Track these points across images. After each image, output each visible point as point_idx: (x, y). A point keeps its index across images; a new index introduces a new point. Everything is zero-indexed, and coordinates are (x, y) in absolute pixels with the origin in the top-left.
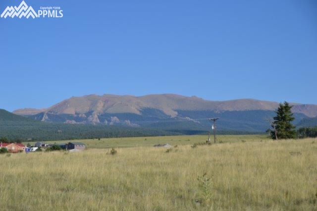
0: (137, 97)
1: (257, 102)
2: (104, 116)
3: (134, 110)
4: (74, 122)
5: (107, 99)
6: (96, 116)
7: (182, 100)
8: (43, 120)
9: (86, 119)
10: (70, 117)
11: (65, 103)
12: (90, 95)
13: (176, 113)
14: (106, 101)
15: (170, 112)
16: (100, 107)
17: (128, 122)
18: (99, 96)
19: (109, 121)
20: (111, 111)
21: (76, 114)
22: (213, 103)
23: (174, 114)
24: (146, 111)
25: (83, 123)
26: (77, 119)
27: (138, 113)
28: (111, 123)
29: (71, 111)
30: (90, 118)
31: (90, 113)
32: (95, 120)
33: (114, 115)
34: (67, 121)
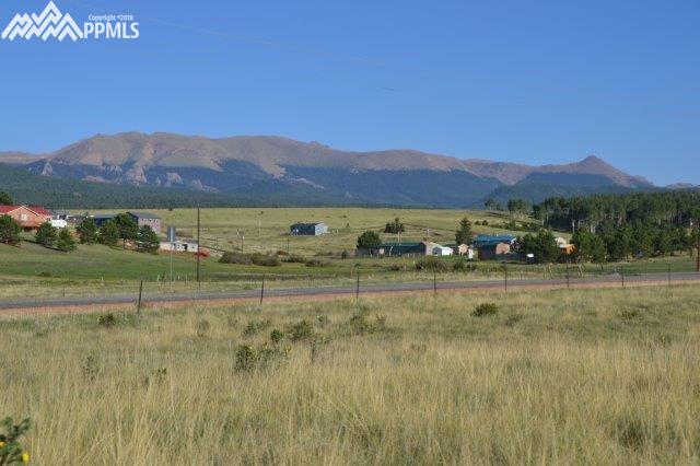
0: (214, 140)
1: (423, 155)
2: (155, 171)
3: (209, 162)
4: (100, 179)
5: (160, 141)
6: (141, 171)
7: (292, 148)
8: (44, 173)
9: (123, 175)
10: (93, 170)
11: (83, 146)
12: (130, 133)
13: (283, 170)
14: (158, 145)
15: (272, 168)
16: (147, 155)
17: (198, 183)
18: (145, 135)
19: (164, 181)
20: (167, 162)
21: (104, 164)
22: (347, 155)
23: (279, 172)
24: (229, 165)
25: (118, 181)
26: (107, 174)
27: (216, 168)
28: (168, 185)
29: (94, 160)
30: (130, 174)
31: (129, 165)
32: (138, 176)
33: (173, 170)
34: (89, 178)
